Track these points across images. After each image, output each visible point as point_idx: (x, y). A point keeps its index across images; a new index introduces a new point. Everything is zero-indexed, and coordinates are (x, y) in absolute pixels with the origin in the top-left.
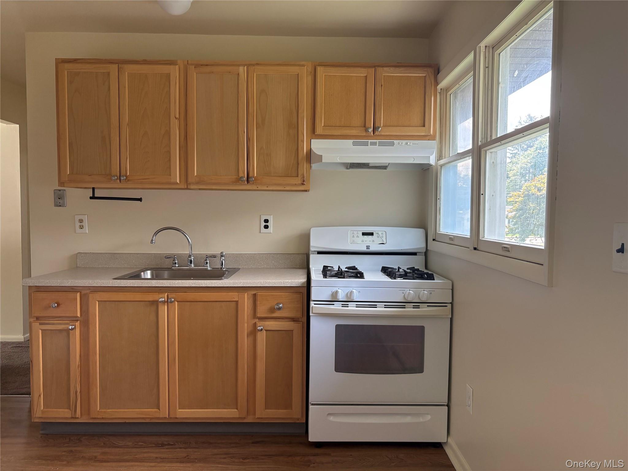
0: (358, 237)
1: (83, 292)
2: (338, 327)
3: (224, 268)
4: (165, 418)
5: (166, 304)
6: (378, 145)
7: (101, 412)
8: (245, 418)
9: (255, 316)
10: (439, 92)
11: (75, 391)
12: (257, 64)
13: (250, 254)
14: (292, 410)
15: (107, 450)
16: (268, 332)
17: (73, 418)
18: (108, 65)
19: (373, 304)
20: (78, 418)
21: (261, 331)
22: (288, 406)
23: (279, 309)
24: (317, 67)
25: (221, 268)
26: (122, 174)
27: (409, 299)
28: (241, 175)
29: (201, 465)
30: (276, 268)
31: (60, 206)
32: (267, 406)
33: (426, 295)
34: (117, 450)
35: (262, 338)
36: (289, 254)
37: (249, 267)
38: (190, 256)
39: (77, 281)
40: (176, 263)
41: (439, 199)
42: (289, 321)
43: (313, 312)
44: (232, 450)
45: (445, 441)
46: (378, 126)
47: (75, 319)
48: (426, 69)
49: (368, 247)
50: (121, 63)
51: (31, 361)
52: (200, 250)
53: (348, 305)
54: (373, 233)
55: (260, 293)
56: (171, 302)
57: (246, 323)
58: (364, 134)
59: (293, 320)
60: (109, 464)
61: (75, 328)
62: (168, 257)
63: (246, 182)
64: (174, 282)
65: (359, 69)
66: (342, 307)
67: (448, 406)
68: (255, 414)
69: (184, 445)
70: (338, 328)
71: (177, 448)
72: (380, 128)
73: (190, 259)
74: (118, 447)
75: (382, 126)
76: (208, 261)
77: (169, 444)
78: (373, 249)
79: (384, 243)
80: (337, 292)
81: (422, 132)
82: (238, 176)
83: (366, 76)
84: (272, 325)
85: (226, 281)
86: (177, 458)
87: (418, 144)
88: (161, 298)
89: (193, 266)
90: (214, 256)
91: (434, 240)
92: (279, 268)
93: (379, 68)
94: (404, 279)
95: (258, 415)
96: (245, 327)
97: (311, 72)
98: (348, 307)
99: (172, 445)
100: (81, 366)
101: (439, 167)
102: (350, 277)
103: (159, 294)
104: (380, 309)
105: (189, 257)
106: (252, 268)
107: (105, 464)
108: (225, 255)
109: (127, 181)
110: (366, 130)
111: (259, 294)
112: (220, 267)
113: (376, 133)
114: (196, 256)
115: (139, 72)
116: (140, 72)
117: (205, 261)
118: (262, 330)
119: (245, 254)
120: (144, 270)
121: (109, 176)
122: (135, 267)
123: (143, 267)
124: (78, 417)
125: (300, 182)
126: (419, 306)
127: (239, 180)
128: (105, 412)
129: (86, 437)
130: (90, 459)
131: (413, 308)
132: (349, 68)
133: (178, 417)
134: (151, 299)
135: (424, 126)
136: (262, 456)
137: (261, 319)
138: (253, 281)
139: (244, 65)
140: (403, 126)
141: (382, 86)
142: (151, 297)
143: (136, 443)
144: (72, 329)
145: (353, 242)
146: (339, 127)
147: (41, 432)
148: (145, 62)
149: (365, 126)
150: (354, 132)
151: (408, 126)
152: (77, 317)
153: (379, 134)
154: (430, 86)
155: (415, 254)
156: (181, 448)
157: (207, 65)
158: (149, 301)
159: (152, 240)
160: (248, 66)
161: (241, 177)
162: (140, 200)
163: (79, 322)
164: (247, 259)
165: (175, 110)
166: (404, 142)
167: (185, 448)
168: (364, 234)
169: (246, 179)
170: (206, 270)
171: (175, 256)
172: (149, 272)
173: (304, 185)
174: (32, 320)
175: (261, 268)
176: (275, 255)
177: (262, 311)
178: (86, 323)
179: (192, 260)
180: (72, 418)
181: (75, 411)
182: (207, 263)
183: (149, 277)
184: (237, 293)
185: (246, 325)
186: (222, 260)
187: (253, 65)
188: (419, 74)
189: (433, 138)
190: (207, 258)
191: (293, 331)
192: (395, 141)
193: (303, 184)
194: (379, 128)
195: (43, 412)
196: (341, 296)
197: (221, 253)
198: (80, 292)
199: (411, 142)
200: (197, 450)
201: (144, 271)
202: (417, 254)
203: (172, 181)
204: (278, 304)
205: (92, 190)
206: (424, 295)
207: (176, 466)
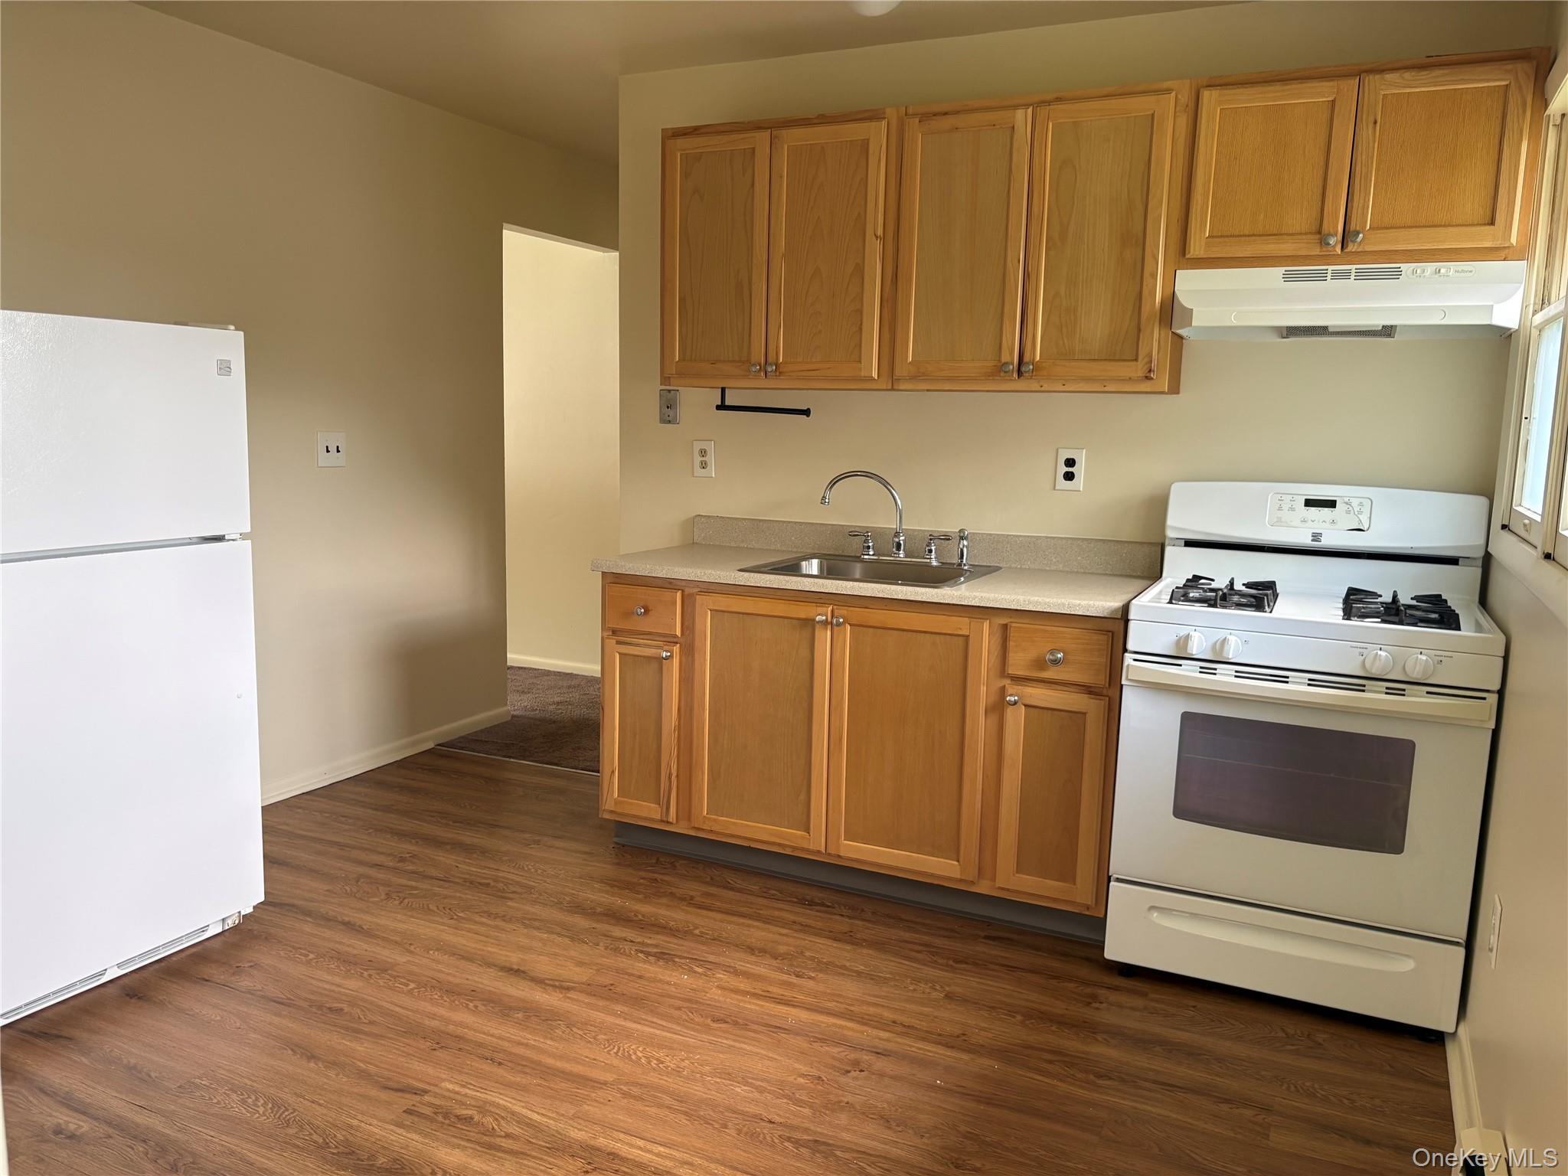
0: (1292, 509)
1: (687, 591)
2: (1186, 717)
3: (965, 565)
4: (819, 852)
5: (829, 627)
6: (1353, 277)
7: (710, 818)
8: (973, 883)
9: (1003, 672)
10: (1554, 125)
11: (668, 773)
12: (1059, 100)
13: (1028, 536)
14: (1075, 884)
15: (713, 890)
16: (1032, 710)
17: (664, 821)
18: (754, 134)
19: (1280, 674)
20: (671, 823)
21: (1014, 705)
22: (1067, 873)
23: (1056, 662)
24: (1201, 90)
25: (960, 565)
26: (770, 360)
27: (1375, 671)
28: (1005, 358)
29: (870, 952)
30: (1084, 573)
31: (669, 422)
32: (1020, 868)
33: (1421, 664)
34: (730, 894)
35: (1016, 721)
36: (1117, 541)
37: (1024, 567)
38: (897, 534)
39: (676, 569)
40: (869, 547)
41: (1526, 418)
42: (1078, 691)
43: (1129, 678)
44: (938, 942)
45: (1451, 1030)
46: (1358, 229)
47: (672, 640)
48: (1509, 67)
49: (1316, 537)
50: (775, 126)
51: (603, 709)
52: (920, 522)
53: (1215, 669)
54: (1335, 501)
55: (1016, 624)
56: (839, 624)
57: (984, 684)
58: (1317, 251)
59: (1089, 690)
60: (710, 914)
61: (671, 657)
62: (853, 534)
63: (1015, 375)
64: (844, 585)
65: (1315, 84)
66: (1200, 672)
67: (1469, 946)
68: (993, 879)
69: (850, 911)
70: (1189, 720)
71: (835, 914)
72: (1361, 235)
73: (897, 540)
74: (732, 889)
75: (1368, 228)
76: (933, 548)
77: (823, 905)
78: (1328, 541)
79: (1362, 528)
80: (1187, 637)
81: (1486, 238)
82: (1000, 361)
83: (1333, 102)
84: (1039, 695)
85: (944, 592)
86: (831, 932)
87: (1471, 271)
88: (819, 615)
89: (901, 556)
90: (947, 538)
91: (1504, 527)
92: (1092, 573)
93: (1371, 77)
94: (1384, 621)
95: (1000, 882)
96: (981, 694)
97: (1187, 106)
98: (1215, 674)
99: (829, 907)
100: (679, 727)
101: (1535, 333)
102: (1239, 605)
103: (817, 606)
104: (1297, 688)
105: (895, 536)
106: (1029, 569)
107: (704, 912)
108: (969, 536)
109: (778, 374)
110: (1323, 242)
111: (1014, 625)
112: (956, 561)
113: (1351, 248)
114: (911, 535)
115: (808, 143)
116: (811, 142)
117: (927, 546)
118: (1015, 703)
119: (1017, 536)
120: (808, 557)
121: (744, 363)
122: (795, 550)
123: (810, 551)
124: (671, 821)
125: (1140, 374)
126: (1404, 690)
127: (999, 370)
128: (715, 820)
129: (685, 862)
130: (682, 899)
131: (1387, 693)
132: (1287, 84)
133: (841, 854)
134: (803, 616)
135: (1492, 223)
136: (996, 964)
137: (1017, 679)
138: (1003, 596)
139: (1026, 106)
140: (1430, 227)
141: (1375, 122)
142: (802, 611)
143: (765, 890)
144: (667, 658)
145: (1278, 523)
146: (1249, 236)
147: (616, 840)
148: (823, 120)
149: (1319, 232)
150: (1287, 248)
151: (1445, 226)
152: (676, 636)
153: (1359, 250)
154: (1521, 111)
155: (1453, 561)
156: (842, 915)
157: (946, 114)
158: (799, 619)
159: (824, 497)
160: (1035, 106)
161: (1006, 363)
162: (806, 412)
163: (678, 645)
164: (1020, 547)
165: (876, 220)
166: (1430, 267)
167: (850, 917)
168: (1309, 503)
169: (1016, 368)
170: (928, 566)
171: (868, 532)
172: (815, 562)
173: (1152, 381)
174: (606, 634)
175: (1050, 571)
176: (1085, 542)
177: (1018, 664)
178: (689, 650)
179: (902, 542)
180: (662, 821)
181: (668, 808)
182: (930, 551)
183: (815, 571)
184: (966, 620)
185: (983, 689)
186: (961, 546)
187: (1049, 103)
188: (1488, 82)
189: (1521, 253)
190: (931, 540)
191: (1085, 714)
192: (1404, 267)
193: (1148, 378)
194: (1358, 233)
195: (617, 803)
196: (1198, 646)
197: (960, 531)
198: (683, 591)
199: (1450, 268)
200: (870, 925)
201: (805, 559)
202: (1460, 563)
203: (863, 374)
204: (1053, 651)
205: (720, 390)
206: (1418, 663)
207: (823, 944)
